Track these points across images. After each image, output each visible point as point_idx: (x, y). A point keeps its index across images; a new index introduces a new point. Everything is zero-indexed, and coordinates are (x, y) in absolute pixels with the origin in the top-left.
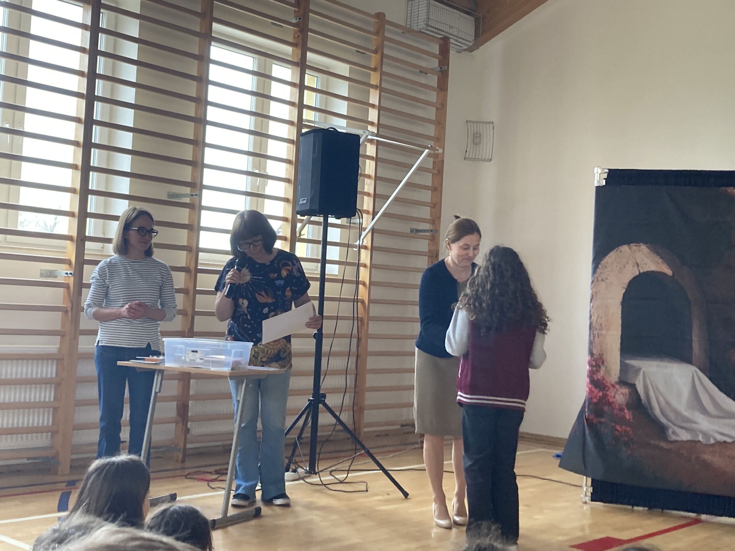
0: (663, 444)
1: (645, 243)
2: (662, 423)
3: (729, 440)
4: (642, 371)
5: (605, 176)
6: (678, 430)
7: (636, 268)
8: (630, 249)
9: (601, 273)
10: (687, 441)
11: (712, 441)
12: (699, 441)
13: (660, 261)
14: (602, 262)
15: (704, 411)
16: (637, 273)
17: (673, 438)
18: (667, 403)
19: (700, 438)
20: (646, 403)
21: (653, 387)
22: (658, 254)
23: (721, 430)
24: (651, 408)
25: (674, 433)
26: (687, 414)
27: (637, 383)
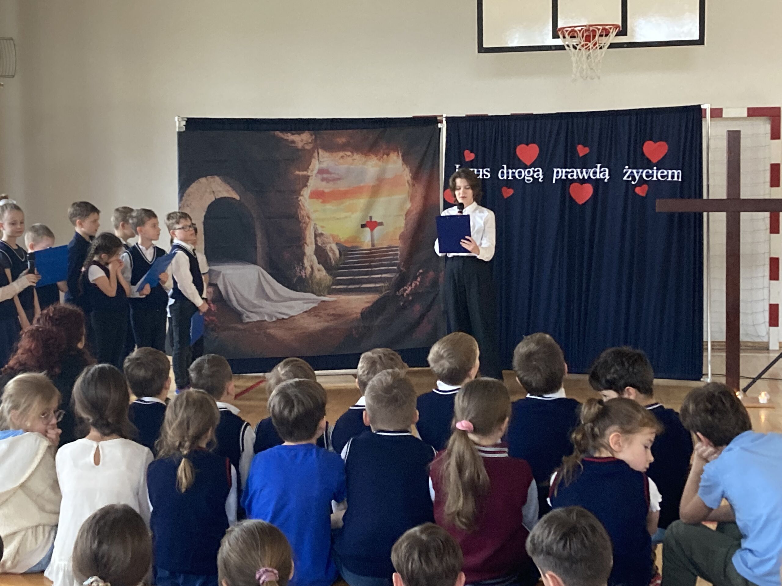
0: (240, 326)
1: (218, 176)
2: (239, 311)
3: (286, 317)
4: (222, 273)
5: (184, 123)
6: (251, 315)
7: (212, 195)
8: (207, 180)
9: (186, 200)
10: (257, 321)
11: (274, 319)
12: (265, 321)
13: (230, 189)
14: (187, 191)
15: (268, 298)
16: (213, 199)
17: (247, 320)
18: (241, 295)
19: (266, 318)
20: (226, 296)
21: (230, 285)
22: (229, 184)
23: (280, 311)
24: (230, 300)
25: (247, 317)
26: (255, 302)
27: (218, 283)
